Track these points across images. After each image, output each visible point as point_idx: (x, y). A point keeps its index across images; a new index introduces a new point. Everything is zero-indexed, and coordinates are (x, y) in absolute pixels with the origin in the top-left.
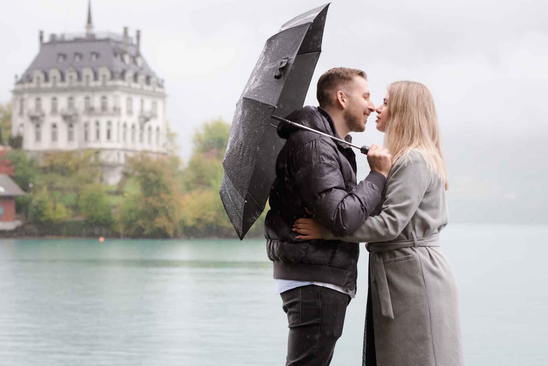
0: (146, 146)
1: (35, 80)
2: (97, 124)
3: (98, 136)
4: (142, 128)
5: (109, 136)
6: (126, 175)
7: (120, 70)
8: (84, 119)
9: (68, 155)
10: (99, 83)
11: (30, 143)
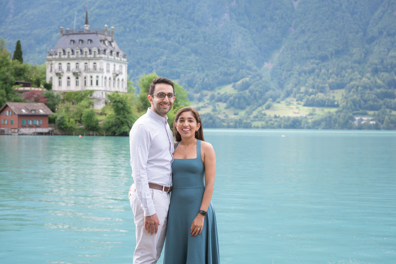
0: (116, 89)
1: (58, 54)
2: (91, 77)
3: (92, 84)
4: (114, 79)
5: (97, 84)
6: (106, 104)
7: (103, 49)
8: (84, 74)
9: (76, 93)
10: (92, 56)
11: (55, 87)
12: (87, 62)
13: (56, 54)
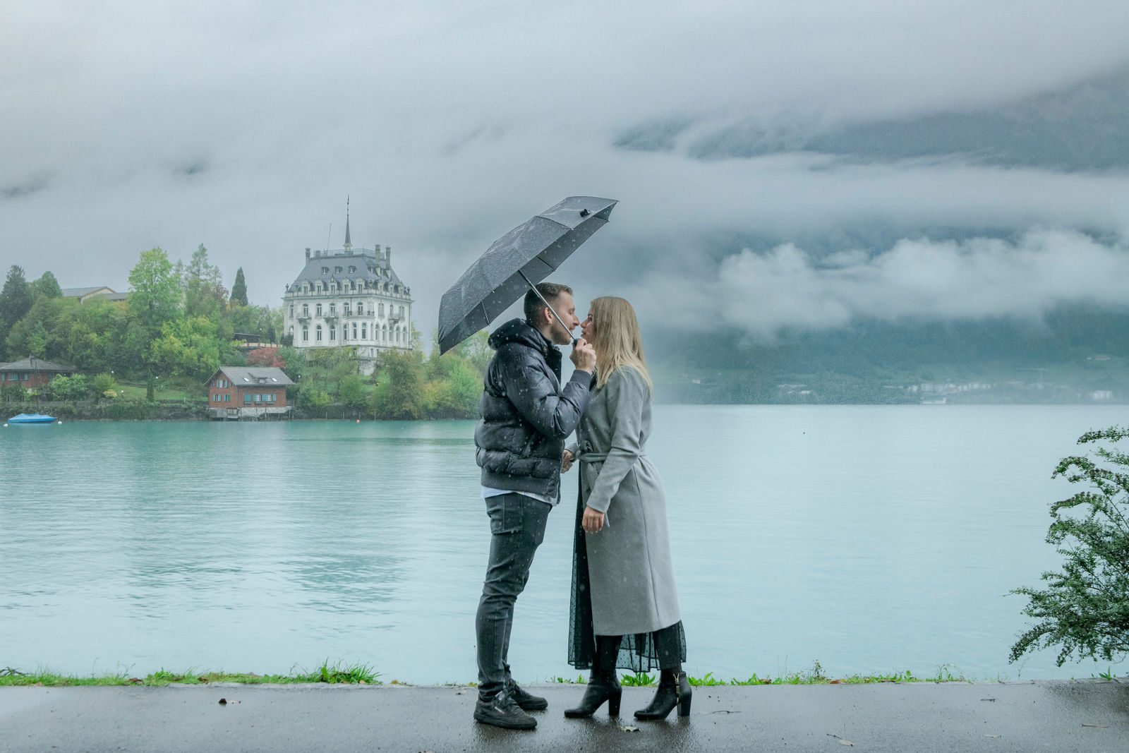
0: (396, 344)
1: (303, 289)
2: (355, 325)
3: (355, 337)
4: (391, 328)
5: (364, 336)
6: (378, 367)
7: (373, 281)
8: (344, 321)
9: (331, 351)
10: (356, 292)
11: (298, 342)
12: (349, 301)
13: (300, 290)
